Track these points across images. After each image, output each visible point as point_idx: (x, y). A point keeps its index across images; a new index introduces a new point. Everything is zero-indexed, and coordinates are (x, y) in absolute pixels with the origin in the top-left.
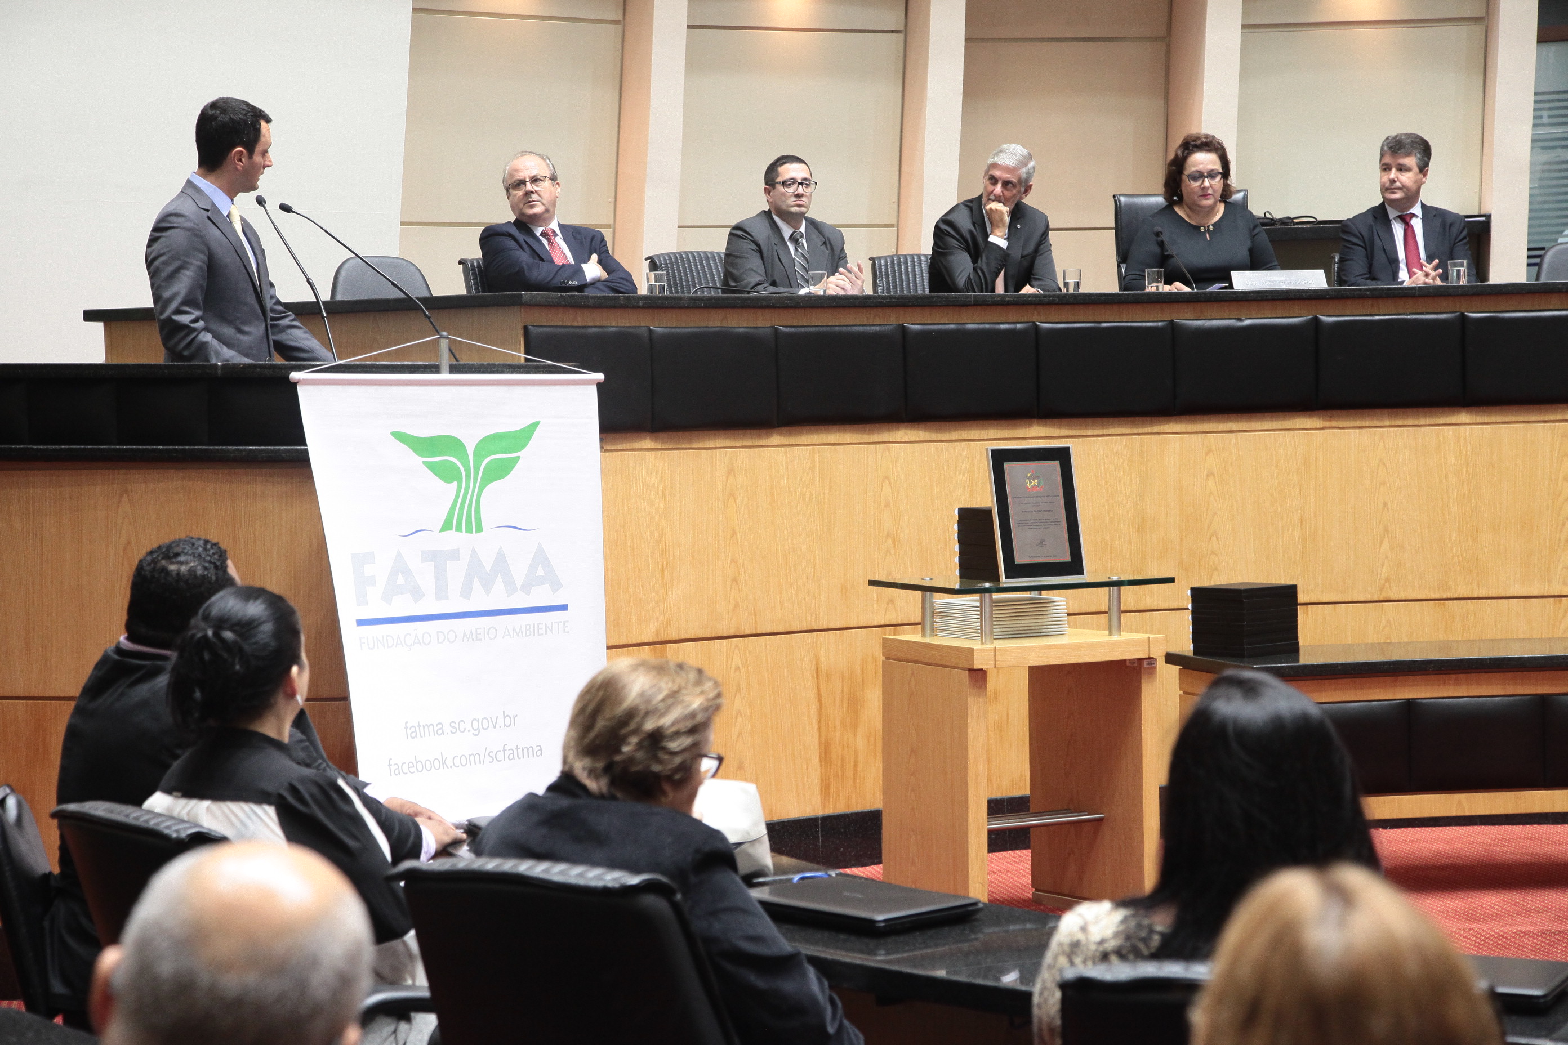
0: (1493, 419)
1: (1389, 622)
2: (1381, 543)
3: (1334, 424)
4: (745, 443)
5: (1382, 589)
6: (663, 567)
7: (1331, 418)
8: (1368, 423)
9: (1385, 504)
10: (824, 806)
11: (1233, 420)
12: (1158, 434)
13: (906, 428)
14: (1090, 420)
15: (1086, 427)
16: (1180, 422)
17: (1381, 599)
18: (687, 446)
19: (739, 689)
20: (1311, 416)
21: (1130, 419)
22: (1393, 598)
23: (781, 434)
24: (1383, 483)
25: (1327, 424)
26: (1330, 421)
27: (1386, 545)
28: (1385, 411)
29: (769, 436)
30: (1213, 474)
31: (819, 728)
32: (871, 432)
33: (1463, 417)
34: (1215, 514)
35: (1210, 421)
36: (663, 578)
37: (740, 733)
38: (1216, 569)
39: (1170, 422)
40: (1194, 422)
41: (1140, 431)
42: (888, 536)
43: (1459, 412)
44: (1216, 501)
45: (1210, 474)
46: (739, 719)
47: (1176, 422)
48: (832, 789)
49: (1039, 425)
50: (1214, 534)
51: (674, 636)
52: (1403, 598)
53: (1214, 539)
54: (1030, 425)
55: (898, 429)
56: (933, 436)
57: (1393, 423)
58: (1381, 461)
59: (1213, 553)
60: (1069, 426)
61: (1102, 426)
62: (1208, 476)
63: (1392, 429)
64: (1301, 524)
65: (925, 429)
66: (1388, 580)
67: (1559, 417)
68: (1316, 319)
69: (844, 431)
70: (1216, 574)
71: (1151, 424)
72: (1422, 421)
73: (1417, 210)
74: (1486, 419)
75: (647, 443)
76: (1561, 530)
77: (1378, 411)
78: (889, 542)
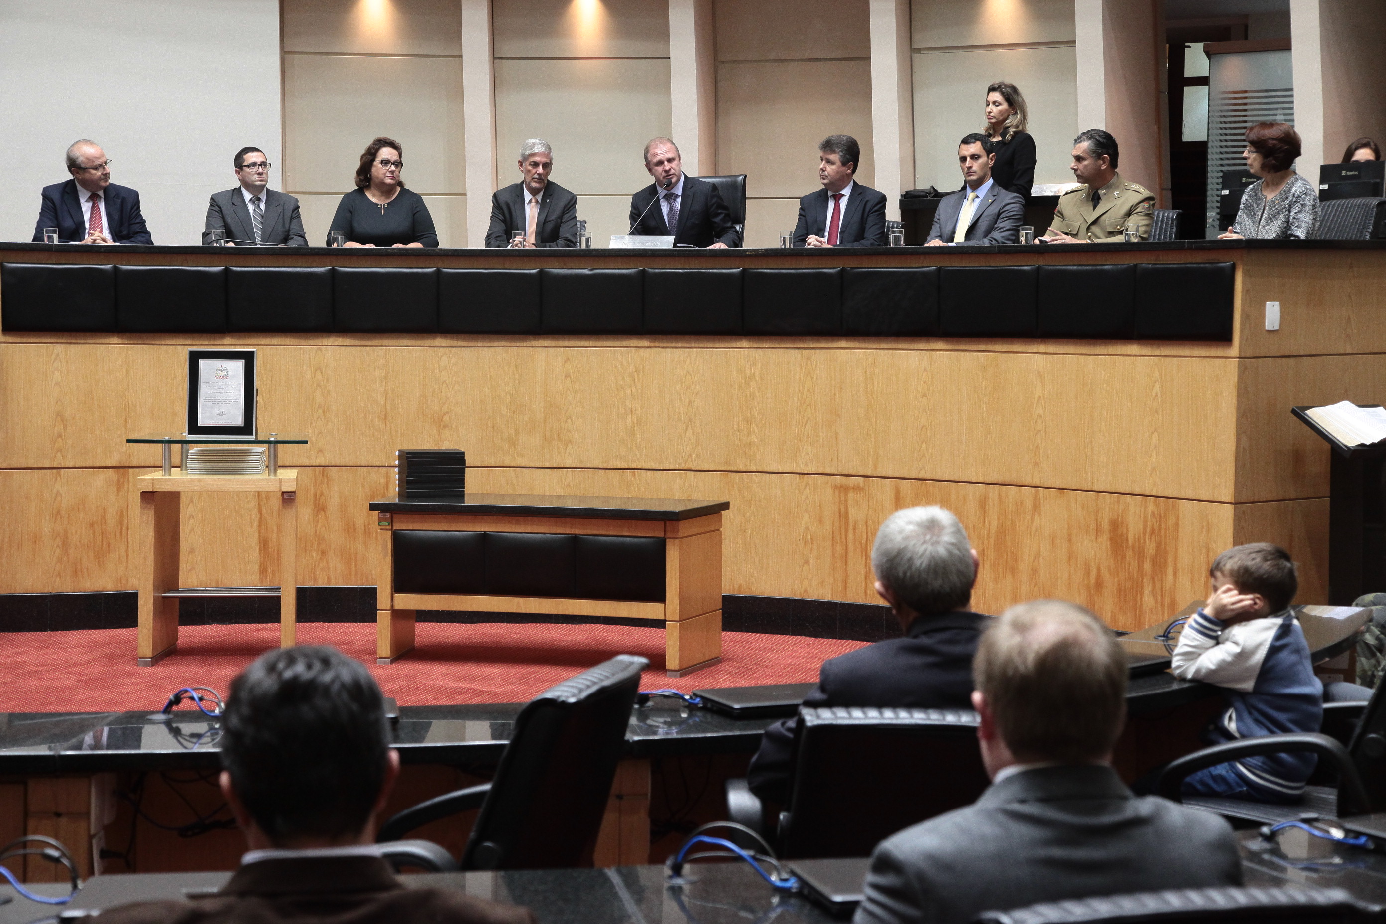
0: (764, 345)
1: (690, 485)
2: (686, 430)
3: (657, 344)
4: (201, 342)
5: (686, 462)
6: (126, 419)
7: (655, 340)
8: (680, 345)
9: (690, 402)
10: (262, 581)
11: (585, 339)
12: (532, 347)
13: (336, 336)
14: (480, 336)
15: (477, 340)
16: (547, 339)
17: (685, 469)
18: (151, 342)
19: (192, 501)
20: (641, 339)
21: (510, 336)
22: (693, 468)
23: (232, 337)
24: (689, 388)
25: (652, 344)
26: (655, 342)
27: (689, 430)
28: (692, 337)
29: (223, 337)
30: (569, 376)
31: (260, 531)
32: (307, 338)
33: (745, 343)
34: (570, 404)
35: (569, 339)
36: (126, 426)
37: (192, 530)
38: (570, 442)
39: (539, 339)
40: (557, 339)
41: (518, 344)
42: (319, 407)
43: (742, 340)
44: (571, 395)
45: (567, 376)
46: (192, 520)
47: (544, 339)
48: (269, 571)
49: (441, 337)
50: (570, 417)
51: (135, 463)
52: (700, 469)
53: (569, 421)
54: (435, 338)
55: (329, 337)
56: (358, 342)
57: (697, 345)
58: (687, 372)
59: (568, 431)
60: (465, 339)
61: (491, 340)
62: (566, 377)
63: (695, 350)
64: (632, 413)
65: (351, 337)
66: (690, 455)
67: (806, 346)
68: (644, 270)
69: (286, 337)
70: (570, 445)
71: (526, 340)
72: (717, 345)
73: (847, 191)
74: (759, 345)
75: (115, 339)
76: (805, 427)
77: (687, 337)
78: (320, 411)
